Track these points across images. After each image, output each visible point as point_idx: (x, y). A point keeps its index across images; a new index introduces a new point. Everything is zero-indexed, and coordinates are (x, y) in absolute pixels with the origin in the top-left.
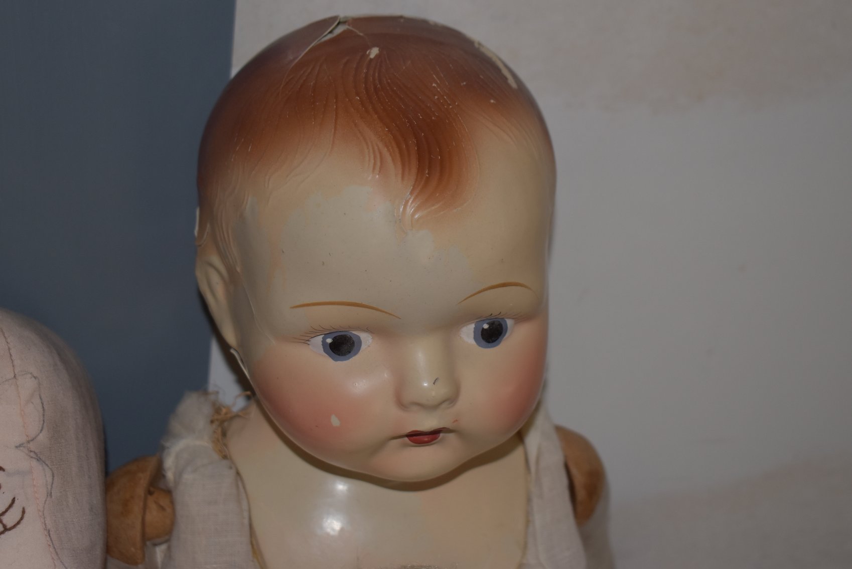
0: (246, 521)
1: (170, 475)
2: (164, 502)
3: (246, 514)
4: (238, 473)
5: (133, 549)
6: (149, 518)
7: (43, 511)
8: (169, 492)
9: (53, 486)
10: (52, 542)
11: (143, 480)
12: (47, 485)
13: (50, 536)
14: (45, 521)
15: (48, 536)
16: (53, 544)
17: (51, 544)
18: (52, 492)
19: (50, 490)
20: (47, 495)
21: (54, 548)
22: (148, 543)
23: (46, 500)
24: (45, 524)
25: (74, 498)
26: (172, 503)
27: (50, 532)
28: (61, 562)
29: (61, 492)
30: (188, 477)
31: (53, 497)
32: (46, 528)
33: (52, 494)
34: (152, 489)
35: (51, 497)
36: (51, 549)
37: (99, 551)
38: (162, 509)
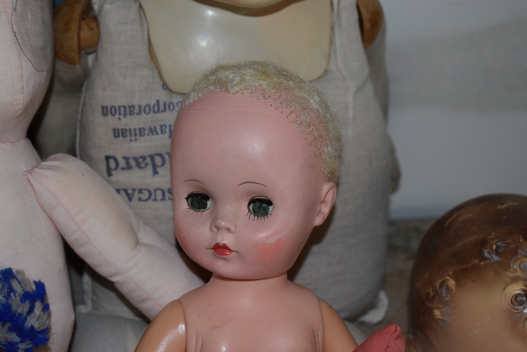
0: (146, 36)
1: (96, 7)
2: (93, 25)
3: (146, 32)
4: (141, 6)
5: (72, 54)
6: (83, 34)
7: (11, 20)
8: (95, 19)
9: (17, 4)
10: (18, 41)
11: (78, 9)
12: (13, 3)
13: (16, 37)
14: (12, 27)
15: (15, 37)
16: (18, 42)
17: (17, 42)
18: (17, 8)
19: (15, 7)
20: (13, 10)
21: (19, 44)
22: (83, 52)
23: (13, 13)
24: (13, 29)
25: (32, 13)
26: (98, 25)
27: (16, 34)
28: (24, 53)
29: (23, 9)
30: (107, 7)
31: (17, 12)
32: (13, 31)
33: (17, 9)
34: (84, 16)
35: (16, 11)
36: (17, 45)
37: (49, 52)
38: (92, 29)
